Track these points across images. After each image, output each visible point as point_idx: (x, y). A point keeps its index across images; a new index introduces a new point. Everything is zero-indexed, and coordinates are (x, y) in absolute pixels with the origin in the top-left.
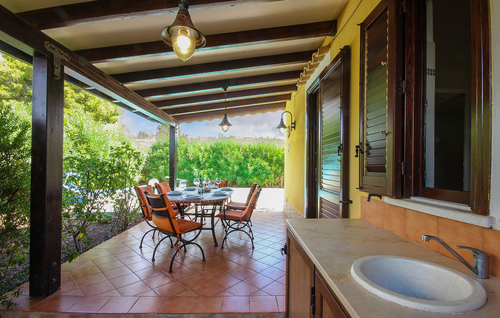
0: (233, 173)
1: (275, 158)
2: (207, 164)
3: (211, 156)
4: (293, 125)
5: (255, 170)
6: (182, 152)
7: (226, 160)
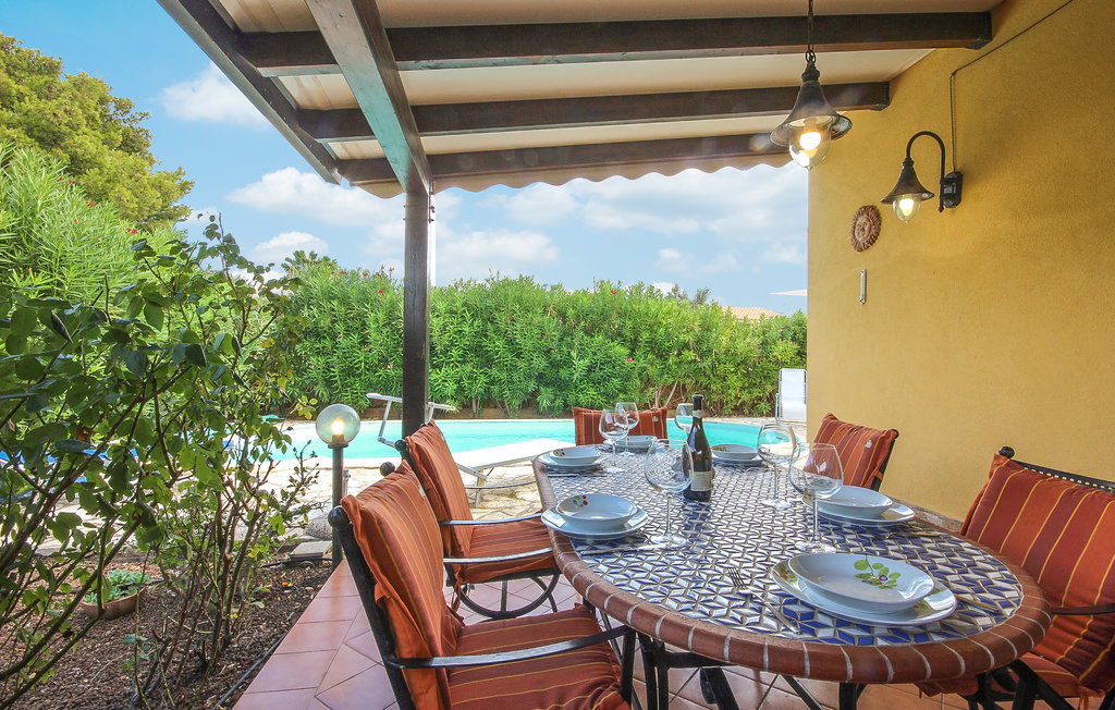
0: (529, 377)
1: (645, 336)
2: (455, 352)
3: (467, 329)
4: (948, 190)
5: (590, 369)
6: (381, 316)
7: (511, 342)
